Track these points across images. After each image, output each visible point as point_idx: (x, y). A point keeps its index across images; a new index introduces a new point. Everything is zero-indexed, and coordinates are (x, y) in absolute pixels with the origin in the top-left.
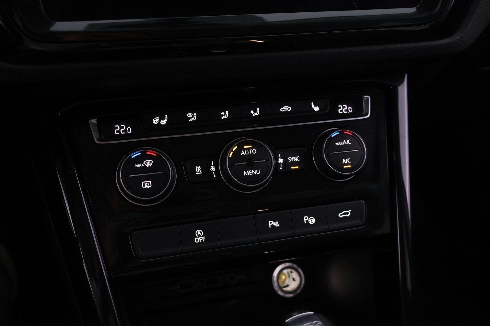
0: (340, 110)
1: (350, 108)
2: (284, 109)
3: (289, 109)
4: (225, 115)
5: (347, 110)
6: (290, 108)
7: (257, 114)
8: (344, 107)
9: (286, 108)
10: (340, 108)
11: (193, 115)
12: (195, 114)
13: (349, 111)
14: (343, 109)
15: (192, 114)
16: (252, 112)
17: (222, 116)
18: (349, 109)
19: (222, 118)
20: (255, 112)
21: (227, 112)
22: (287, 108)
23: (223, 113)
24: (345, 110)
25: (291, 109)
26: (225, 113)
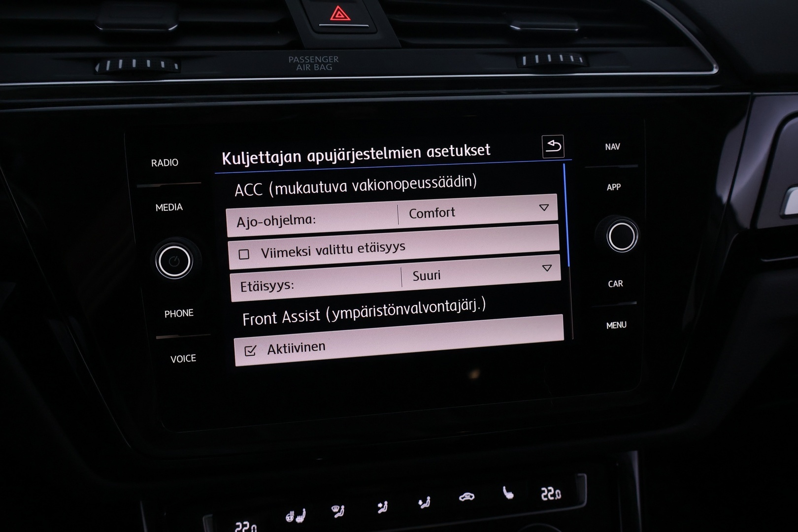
0: (543, 495)
1: (558, 493)
2: (464, 497)
3: (471, 497)
4: (383, 507)
5: (554, 495)
6: (473, 495)
7: (427, 505)
8: (549, 491)
9: (467, 496)
10: (544, 492)
11: (340, 509)
12: (343, 507)
13: (557, 496)
14: (549, 493)
15: (339, 507)
16: (420, 502)
17: (380, 508)
18: (556, 493)
19: (380, 512)
20: (424, 502)
21: (386, 503)
22: (469, 496)
23: (380, 505)
24: (551, 496)
25: (473, 497)
26: (383, 504)
